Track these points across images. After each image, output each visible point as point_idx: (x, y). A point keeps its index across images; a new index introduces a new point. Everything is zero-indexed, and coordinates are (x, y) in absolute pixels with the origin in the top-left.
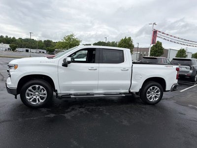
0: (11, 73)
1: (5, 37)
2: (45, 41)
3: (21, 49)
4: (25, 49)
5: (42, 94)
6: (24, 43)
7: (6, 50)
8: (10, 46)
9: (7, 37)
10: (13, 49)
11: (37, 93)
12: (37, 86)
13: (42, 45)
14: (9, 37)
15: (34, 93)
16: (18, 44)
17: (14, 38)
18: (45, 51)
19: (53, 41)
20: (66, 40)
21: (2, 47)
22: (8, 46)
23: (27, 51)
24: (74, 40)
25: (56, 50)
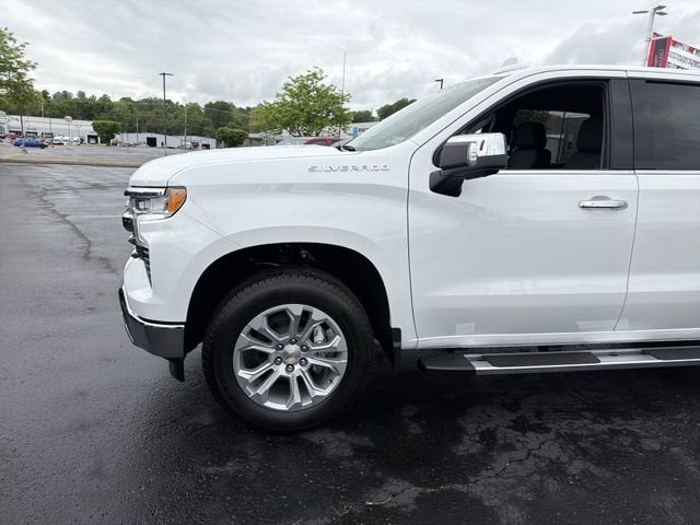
0: (149, 238)
1: (75, 96)
2: (209, 106)
3: (132, 138)
4: (143, 137)
5: (317, 354)
6: (139, 114)
7: (82, 141)
8: (96, 127)
9: (82, 94)
10: (105, 135)
11: (292, 349)
12: (296, 309)
13: (201, 119)
14: (88, 96)
15: (280, 346)
16: (120, 118)
17: (105, 98)
18: (212, 142)
19: (238, 106)
20: (293, 95)
21: (69, 133)
22: (87, 127)
23: (152, 142)
24: (323, 94)
25: (251, 136)
